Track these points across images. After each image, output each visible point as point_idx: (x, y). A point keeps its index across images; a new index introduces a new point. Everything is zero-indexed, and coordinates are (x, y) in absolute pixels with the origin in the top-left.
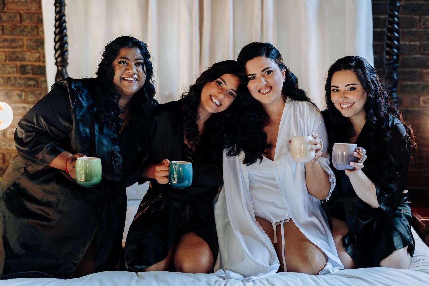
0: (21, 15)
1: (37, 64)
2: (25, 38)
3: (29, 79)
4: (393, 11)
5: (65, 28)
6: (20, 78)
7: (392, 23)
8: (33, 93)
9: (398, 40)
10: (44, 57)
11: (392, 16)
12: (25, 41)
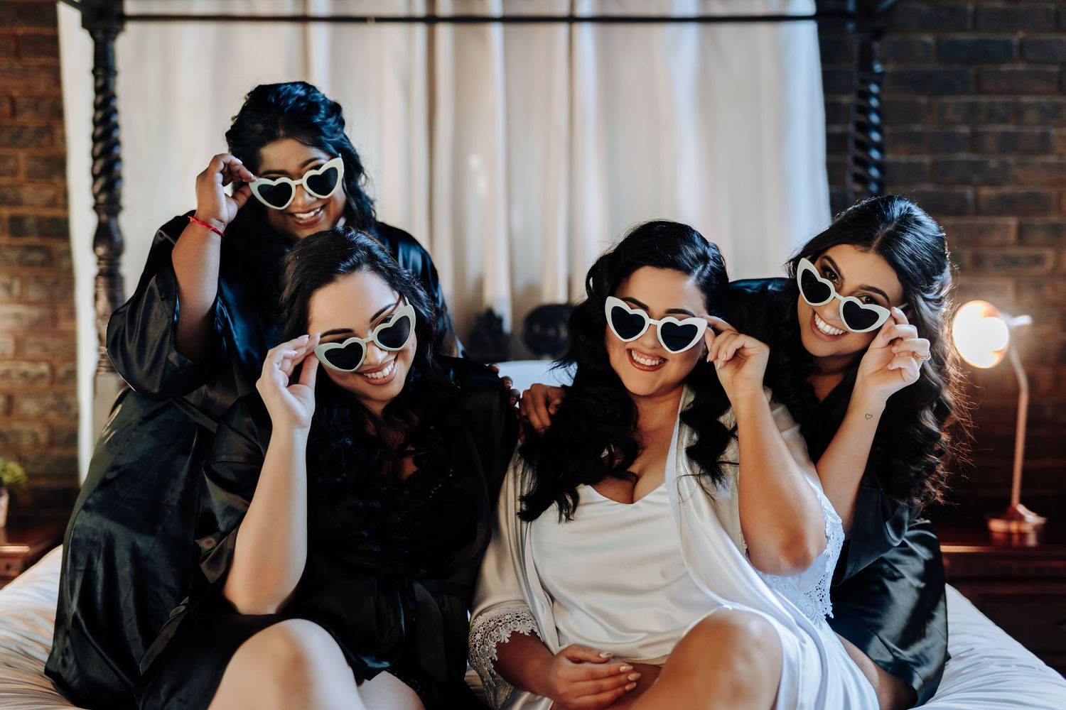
0: (13, 101)
1: (49, 213)
2: (22, 155)
3: (30, 248)
4: (866, 82)
5: (116, 126)
6: (10, 247)
7: (865, 110)
8: (38, 280)
9: (880, 147)
10: (65, 195)
11: (866, 95)
12: (22, 158)
